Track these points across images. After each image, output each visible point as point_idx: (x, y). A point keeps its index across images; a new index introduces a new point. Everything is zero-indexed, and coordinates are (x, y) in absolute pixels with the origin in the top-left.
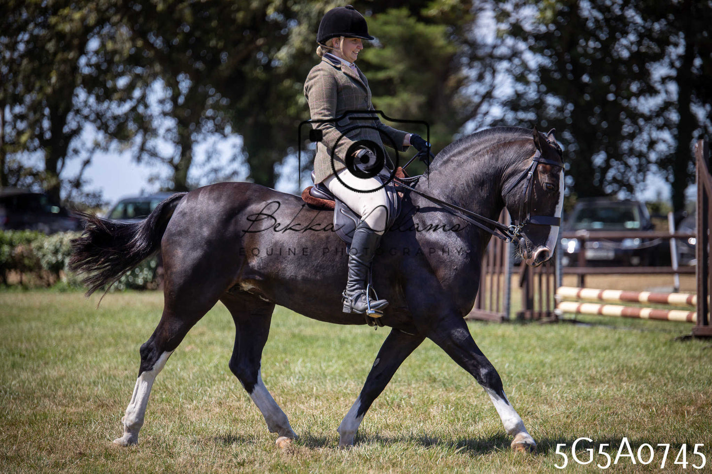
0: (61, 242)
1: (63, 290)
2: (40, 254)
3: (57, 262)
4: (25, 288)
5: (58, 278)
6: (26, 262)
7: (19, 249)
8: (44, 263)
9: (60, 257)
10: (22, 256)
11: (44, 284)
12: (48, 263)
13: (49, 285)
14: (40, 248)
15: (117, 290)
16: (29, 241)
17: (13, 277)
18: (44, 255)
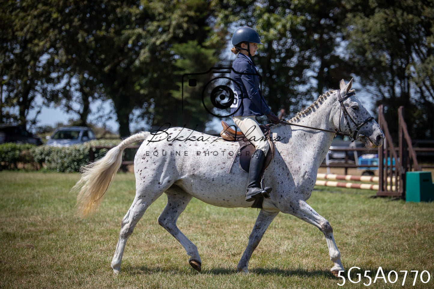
0: (44, 149)
1: (45, 172)
2: (34, 155)
3: (42, 159)
4: (27, 171)
5: (42, 166)
6: (27, 158)
7: (24, 152)
8: (36, 159)
9: (43, 156)
10: (25, 155)
11: (35, 169)
12: (38, 159)
13: (37, 170)
14: (34, 152)
15: (70, 172)
16: (28, 149)
17: (20, 165)
18: (36, 155)
